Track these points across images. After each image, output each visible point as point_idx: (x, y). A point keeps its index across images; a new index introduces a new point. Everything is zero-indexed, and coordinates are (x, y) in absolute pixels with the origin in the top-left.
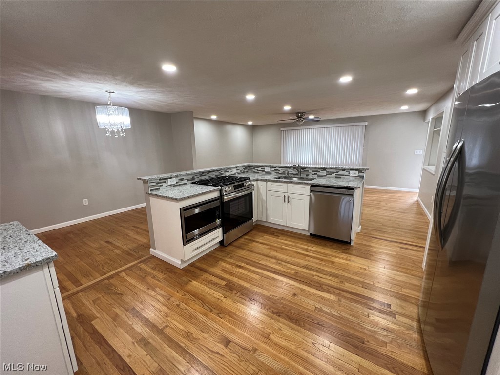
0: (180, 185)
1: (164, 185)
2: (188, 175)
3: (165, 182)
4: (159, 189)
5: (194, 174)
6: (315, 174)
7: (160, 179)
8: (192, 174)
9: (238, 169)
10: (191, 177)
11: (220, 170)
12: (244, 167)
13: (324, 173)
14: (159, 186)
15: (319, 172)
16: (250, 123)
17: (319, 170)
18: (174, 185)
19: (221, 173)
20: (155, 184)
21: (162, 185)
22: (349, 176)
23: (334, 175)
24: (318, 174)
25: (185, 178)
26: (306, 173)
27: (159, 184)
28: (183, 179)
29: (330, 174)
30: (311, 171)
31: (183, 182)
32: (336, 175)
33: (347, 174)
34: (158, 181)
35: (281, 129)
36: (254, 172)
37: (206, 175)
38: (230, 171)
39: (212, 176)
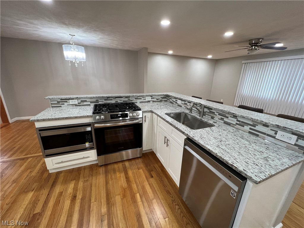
0: (82, 105)
1: (66, 104)
2: (91, 98)
3: (67, 102)
4: (61, 106)
5: (99, 97)
6: (222, 119)
7: (61, 99)
8: (96, 97)
9: (153, 97)
10: (94, 100)
11: (129, 97)
12: (162, 97)
13: (233, 121)
14: (60, 104)
15: (228, 117)
16: (210, 57)
17: (227, 115)
18: (76, 105)
19: (131, 99)
20: (56, 102)
21: (64, 104)
22: (274, 137)
23: (247, 128)
24: (226, 120)
25: (88, 100)
26: (212, 115)
27: (61, 103)
28: (86, 101)
29: (243, 124)
30: (217, 114)
31: (85, 103)
32: (250, 129)
33: (272, 133)
34: (59, 100)
35: (243, 62)
36: (171, 102)
37: (112, 100)
38: (142, 99)
39: (119, 101)
